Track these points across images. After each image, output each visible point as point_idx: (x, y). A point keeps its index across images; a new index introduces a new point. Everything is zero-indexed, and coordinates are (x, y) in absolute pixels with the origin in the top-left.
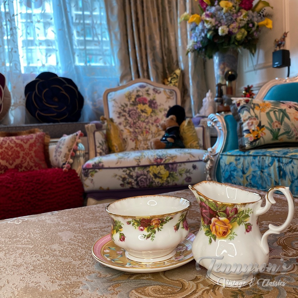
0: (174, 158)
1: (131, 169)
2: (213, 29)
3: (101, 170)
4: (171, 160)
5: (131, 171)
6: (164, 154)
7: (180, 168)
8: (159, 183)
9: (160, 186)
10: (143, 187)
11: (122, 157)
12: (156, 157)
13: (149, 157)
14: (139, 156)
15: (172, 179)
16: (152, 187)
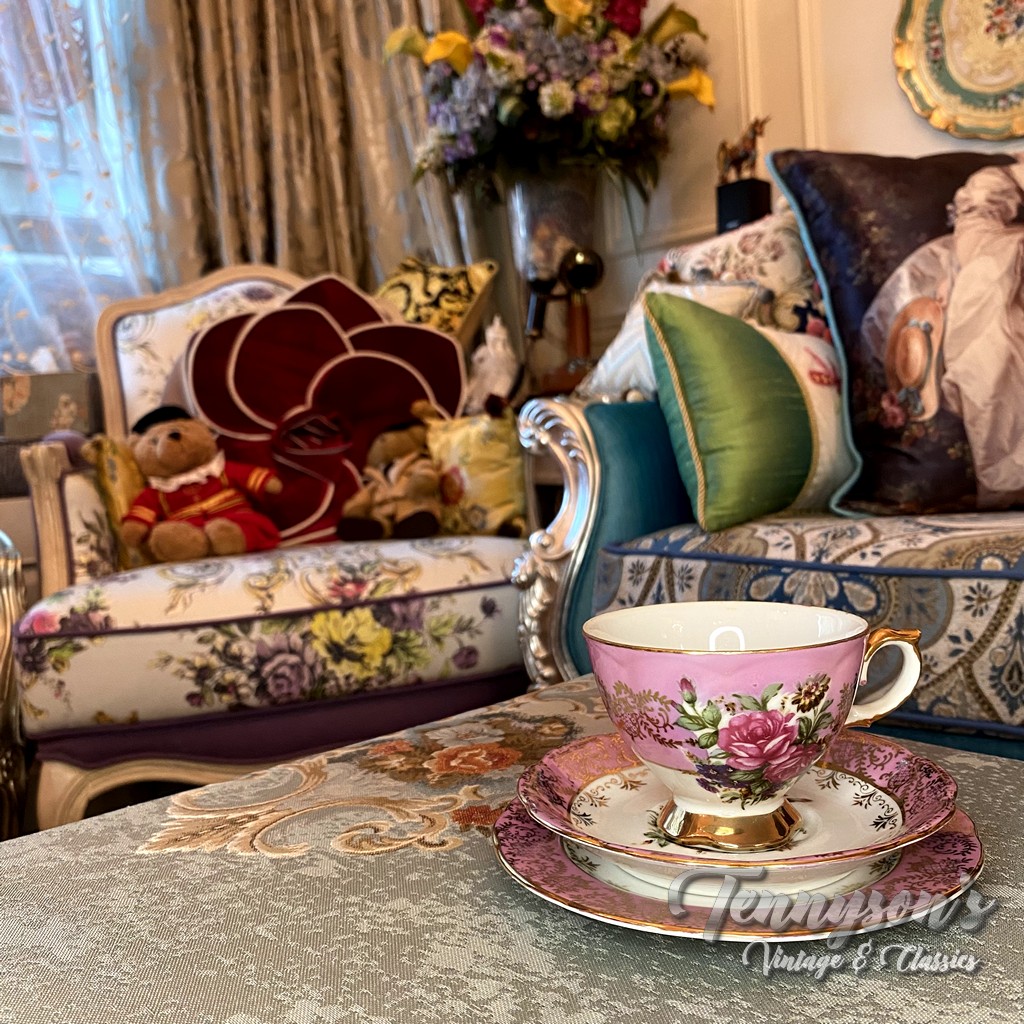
0: (408, 576)
1: (235, 629)
2: (518, 89)
3: (98, 641)
4: (399, 585)
5: (234, 637)
6: (368, 563)
7: (436, 613)
8: (352, 680)
9: (356, 692)
10: (283, 700)
11: (191, 581)
12: (336, 576)
13: (310, 577)
14: (268, 574)
15: (405, 659)
16: (324, 697)
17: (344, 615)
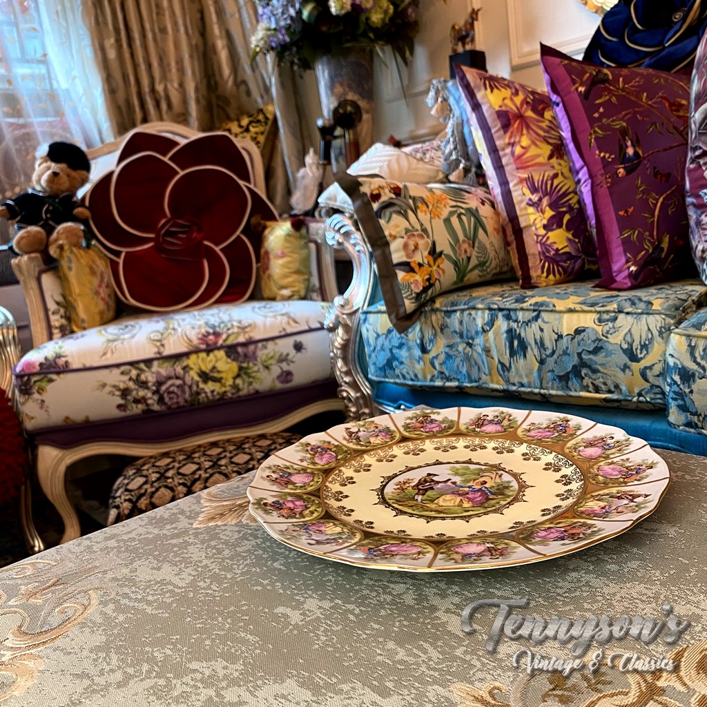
0: (247, 330)
1: (142, 366)
3: (62, 376)
4: (242, 335)
5: (142, 370)
6: (223, 322)
7: (265, 351)
8: (215, 393)
9: (219, 400)
10: (175, 406)
11: (116, 337)
12: (203, 331)
13: (188, 332)
14: (161, 331)
15: (247, 379)
16: (199, 403)
17: (208, 355)
